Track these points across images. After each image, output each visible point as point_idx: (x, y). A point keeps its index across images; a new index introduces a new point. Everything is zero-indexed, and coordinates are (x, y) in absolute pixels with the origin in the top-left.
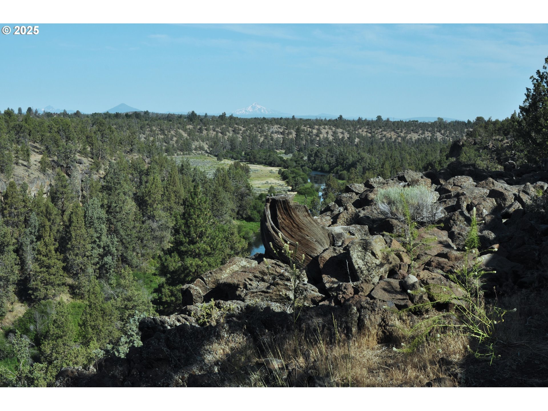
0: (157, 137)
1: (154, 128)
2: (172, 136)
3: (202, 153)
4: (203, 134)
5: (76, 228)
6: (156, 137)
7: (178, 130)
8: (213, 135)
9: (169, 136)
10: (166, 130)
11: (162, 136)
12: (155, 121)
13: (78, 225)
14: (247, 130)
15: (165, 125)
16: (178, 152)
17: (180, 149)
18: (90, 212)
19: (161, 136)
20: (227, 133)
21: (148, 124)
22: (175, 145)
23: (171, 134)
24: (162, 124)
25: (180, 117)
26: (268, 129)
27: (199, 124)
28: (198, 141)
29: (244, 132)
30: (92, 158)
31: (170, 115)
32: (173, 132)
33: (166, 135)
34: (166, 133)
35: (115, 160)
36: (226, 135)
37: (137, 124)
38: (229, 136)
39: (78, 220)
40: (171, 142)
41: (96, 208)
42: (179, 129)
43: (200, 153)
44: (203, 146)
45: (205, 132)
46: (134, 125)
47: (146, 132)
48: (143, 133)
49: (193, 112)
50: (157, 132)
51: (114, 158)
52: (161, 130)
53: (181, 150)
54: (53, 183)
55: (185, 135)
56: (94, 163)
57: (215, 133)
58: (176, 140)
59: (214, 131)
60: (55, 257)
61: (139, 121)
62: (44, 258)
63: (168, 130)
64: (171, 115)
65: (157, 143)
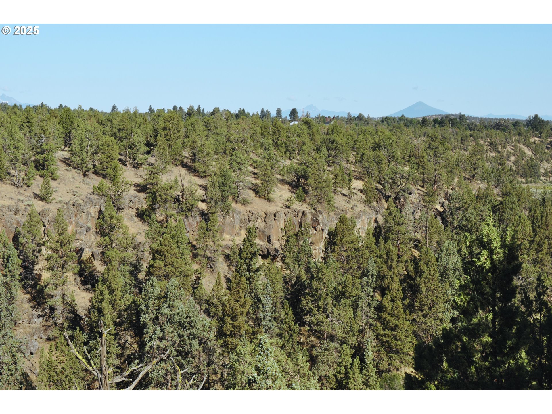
0: (487, 156)
1: (481, 142)
2: (509, 154)
5: (427, 280)
6: (485, 156)
7: (519, 145)
9: (505, 154)
10: (500, 144)
11: (494, 154)
12: (482, 132)
13: (429, 277)
15: (498, 136)
16: (519, 179)
17: (521, 173)
18: (443, 260)
19: (491, 154)
21: (471, 135)
22: (514, 168)
23: (508, 151)
24: (493, 136)
25: (516, 124)
28: (549, 163)
30: (423, 187)
31: (502, 122)
32: (509, 148)
33: (499, 152)
34: (500, 150)
35: (452, 190)
37: (455, 136)
39: (430, 271)
40: (507, 162)
41: (452, 255)
42: (519, 143)
46: (451, 136)
47: (469, 147)
48: (464, 149)
49: (536, 116)
50: (485, 148)
51: (451, 187)
52: (491, 144)
53: (521, 176)
54: (381, 220)
55: (529, 153)
56: (427, 193)
58: (515, 161)
60: (404, 316)
61: (458, 130)
62: (389, 318)
63: (503, 145)
64: (505, 120)
65: (487, 164)
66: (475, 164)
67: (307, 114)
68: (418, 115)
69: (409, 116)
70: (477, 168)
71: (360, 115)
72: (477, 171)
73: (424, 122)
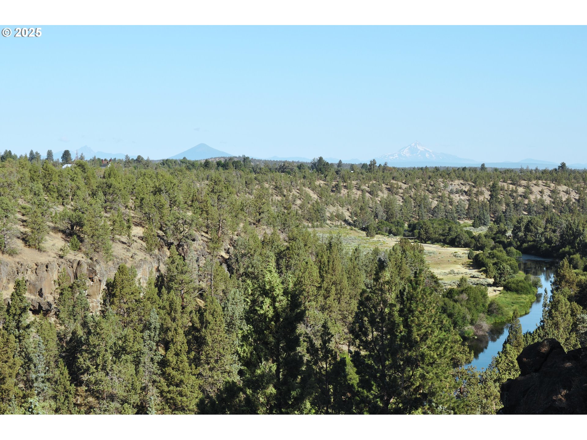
0: (272, 200)
1: (267, 185)
2: (295, 198)
3: (341, 225)
4: (341, 195)
5: (213, 332)
6: (270, 200)
7: (304, 188)
8: (357, 197)
9: (290, 198)
10: (285, 188)
11: (279, 198)
12: (267, 175)
13: (215, 328)
14: (410, 188)
15: (283, 179)
16: (305, 223)
17: (307, 217)
18: (229, 310)
19: (277, 198)
20: (380, 193)
21: (256, 179)
22: (300, 212)
23: (293, 194)
24: (279, 179)
25: (301, 166)
26: (445, 187)
27: (335, 179)
28: (334, 206)
29: (406, 191)
30: (207, 233)
31: (287, 165)
32: (294, 192)
33: (284, 196)
34: (285, 193)
35: (237, 236)
36: (377, 196)
37: (239, 179)
38: (382, 198)
39: (216, 321)
40: (293, 206)
41: (238, 303)
42: (304, 186)
43: (339, 224)
44: (342, 213)
45: (344, 192)
46: (235, 179)
47: (254, 191)
48: (249, 193)
49: (321, 159)
50: (270, 191)
51: (236, 233)
52: (276, 187)
53: (307, 220)
54: (163, 269)
55: (314, 196)
56: (211, 239)
57: (359, 193)
58: (301, 205)
59: (358, 189)
60: (190, 371)
61: (242, 173)
62: (174, 373)
63: (288, 188)
64: (289, 163)
65: (273, 208)
66: (260, 208)
67: (82, 156)
68: (200, 157)
69: (191, 158)
70: (263, 212)
71: (139, 157)
72: (262, 215)
73: (207, 164)
